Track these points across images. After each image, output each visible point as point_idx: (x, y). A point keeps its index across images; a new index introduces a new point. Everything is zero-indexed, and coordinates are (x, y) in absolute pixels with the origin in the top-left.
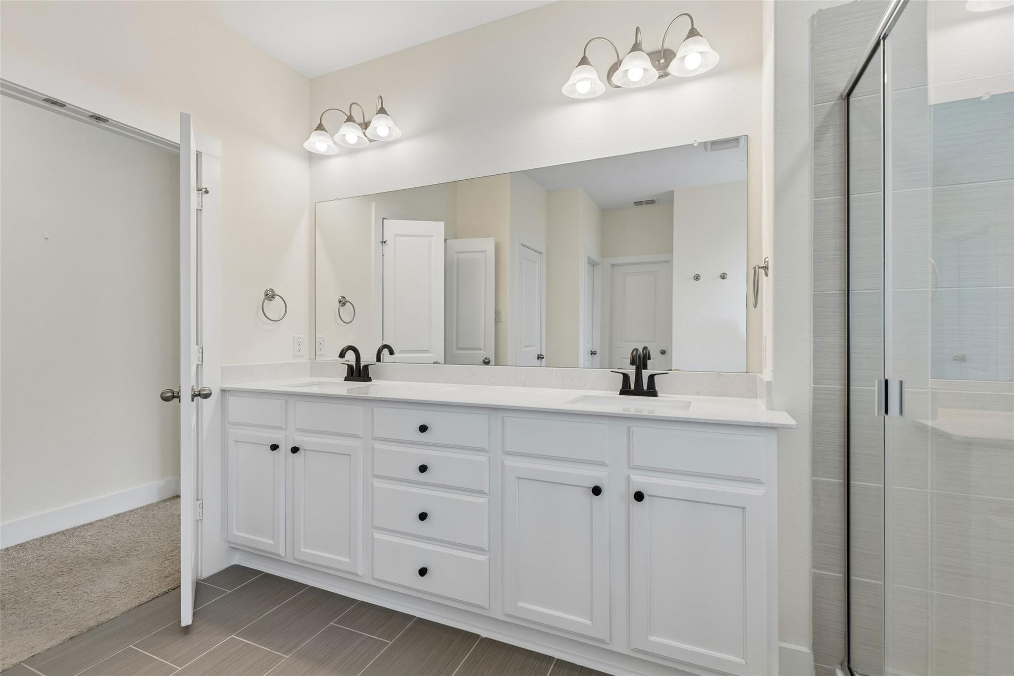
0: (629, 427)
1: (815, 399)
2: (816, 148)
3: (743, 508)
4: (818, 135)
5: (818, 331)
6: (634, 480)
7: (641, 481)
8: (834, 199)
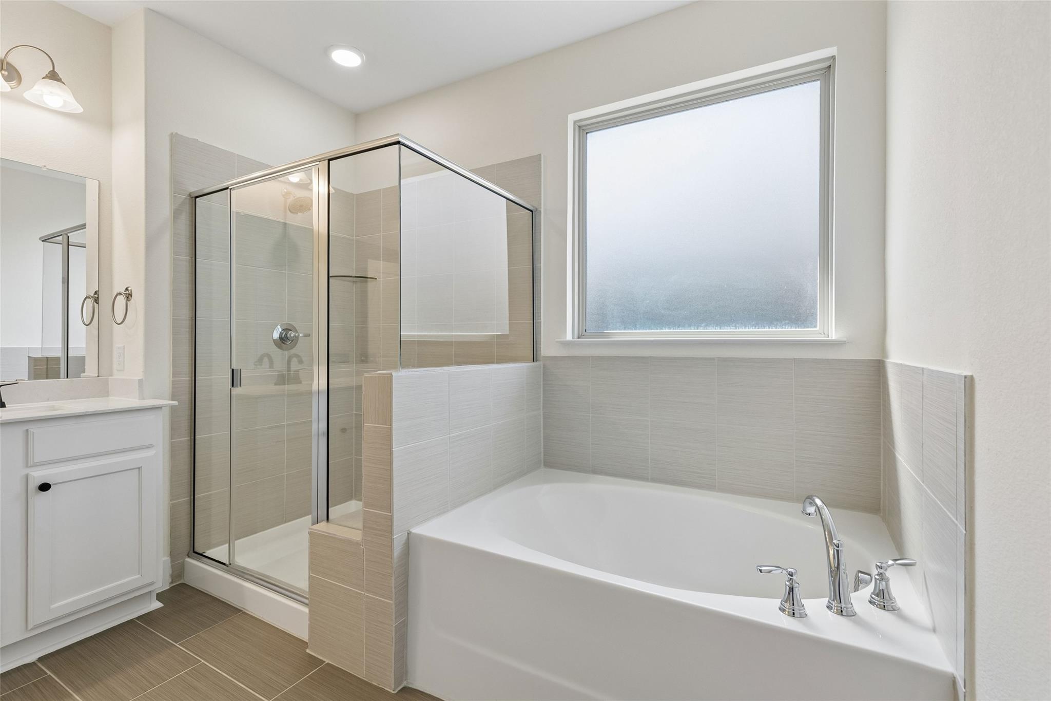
0: (27, 430)
1: (173, 388)
2: (174, 221)
3: (139, 468)
4: (176, 214)
5: (175, 342)
6: (35, 475)
7: (40, 475)
8: (185, 258)
